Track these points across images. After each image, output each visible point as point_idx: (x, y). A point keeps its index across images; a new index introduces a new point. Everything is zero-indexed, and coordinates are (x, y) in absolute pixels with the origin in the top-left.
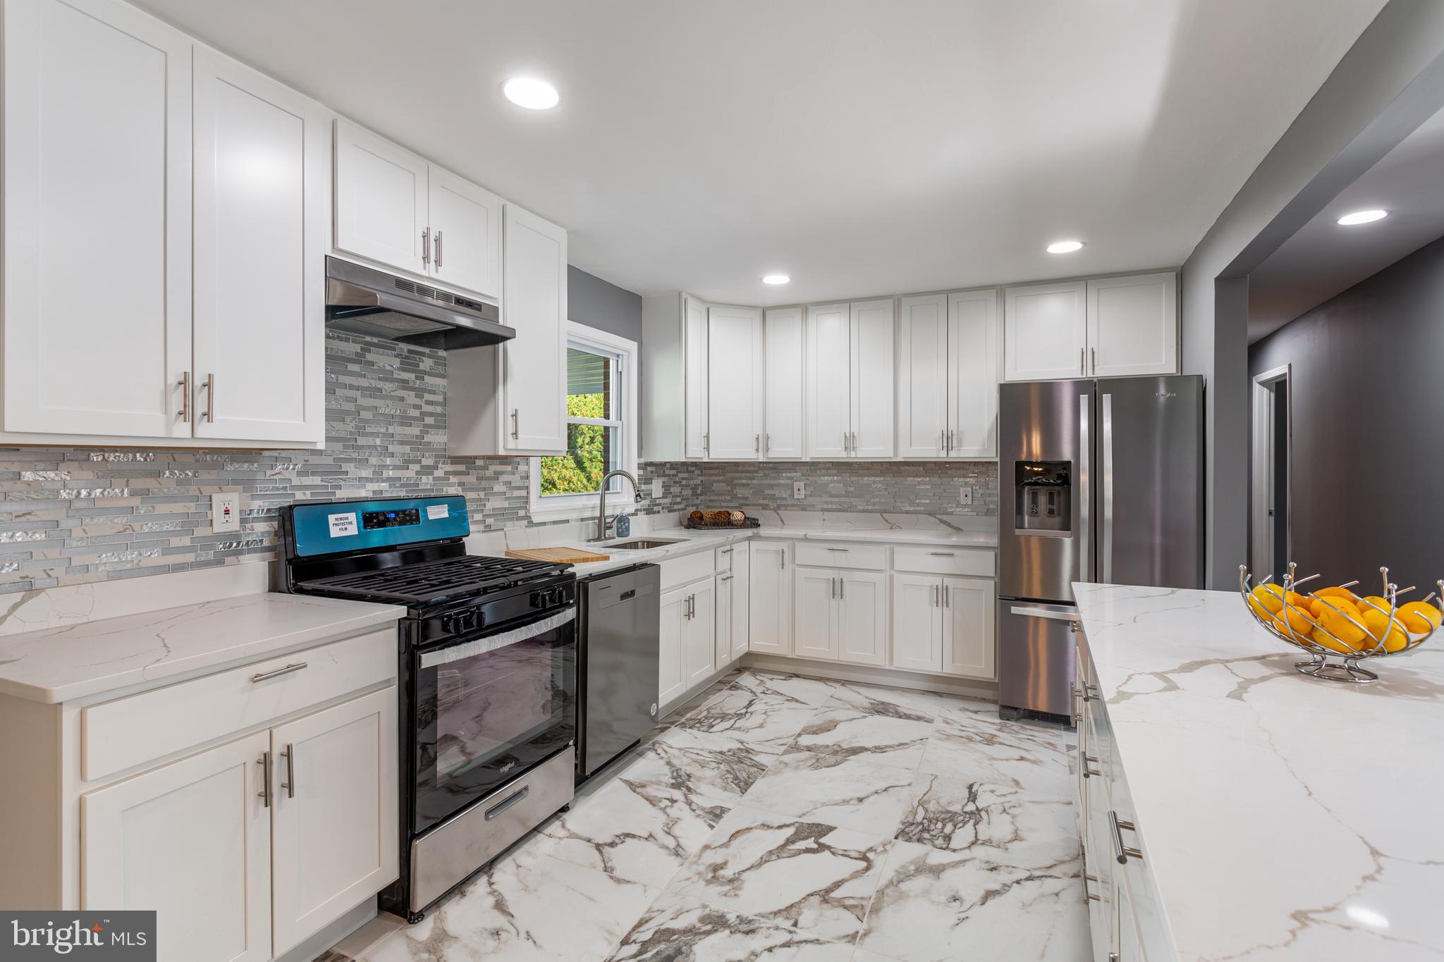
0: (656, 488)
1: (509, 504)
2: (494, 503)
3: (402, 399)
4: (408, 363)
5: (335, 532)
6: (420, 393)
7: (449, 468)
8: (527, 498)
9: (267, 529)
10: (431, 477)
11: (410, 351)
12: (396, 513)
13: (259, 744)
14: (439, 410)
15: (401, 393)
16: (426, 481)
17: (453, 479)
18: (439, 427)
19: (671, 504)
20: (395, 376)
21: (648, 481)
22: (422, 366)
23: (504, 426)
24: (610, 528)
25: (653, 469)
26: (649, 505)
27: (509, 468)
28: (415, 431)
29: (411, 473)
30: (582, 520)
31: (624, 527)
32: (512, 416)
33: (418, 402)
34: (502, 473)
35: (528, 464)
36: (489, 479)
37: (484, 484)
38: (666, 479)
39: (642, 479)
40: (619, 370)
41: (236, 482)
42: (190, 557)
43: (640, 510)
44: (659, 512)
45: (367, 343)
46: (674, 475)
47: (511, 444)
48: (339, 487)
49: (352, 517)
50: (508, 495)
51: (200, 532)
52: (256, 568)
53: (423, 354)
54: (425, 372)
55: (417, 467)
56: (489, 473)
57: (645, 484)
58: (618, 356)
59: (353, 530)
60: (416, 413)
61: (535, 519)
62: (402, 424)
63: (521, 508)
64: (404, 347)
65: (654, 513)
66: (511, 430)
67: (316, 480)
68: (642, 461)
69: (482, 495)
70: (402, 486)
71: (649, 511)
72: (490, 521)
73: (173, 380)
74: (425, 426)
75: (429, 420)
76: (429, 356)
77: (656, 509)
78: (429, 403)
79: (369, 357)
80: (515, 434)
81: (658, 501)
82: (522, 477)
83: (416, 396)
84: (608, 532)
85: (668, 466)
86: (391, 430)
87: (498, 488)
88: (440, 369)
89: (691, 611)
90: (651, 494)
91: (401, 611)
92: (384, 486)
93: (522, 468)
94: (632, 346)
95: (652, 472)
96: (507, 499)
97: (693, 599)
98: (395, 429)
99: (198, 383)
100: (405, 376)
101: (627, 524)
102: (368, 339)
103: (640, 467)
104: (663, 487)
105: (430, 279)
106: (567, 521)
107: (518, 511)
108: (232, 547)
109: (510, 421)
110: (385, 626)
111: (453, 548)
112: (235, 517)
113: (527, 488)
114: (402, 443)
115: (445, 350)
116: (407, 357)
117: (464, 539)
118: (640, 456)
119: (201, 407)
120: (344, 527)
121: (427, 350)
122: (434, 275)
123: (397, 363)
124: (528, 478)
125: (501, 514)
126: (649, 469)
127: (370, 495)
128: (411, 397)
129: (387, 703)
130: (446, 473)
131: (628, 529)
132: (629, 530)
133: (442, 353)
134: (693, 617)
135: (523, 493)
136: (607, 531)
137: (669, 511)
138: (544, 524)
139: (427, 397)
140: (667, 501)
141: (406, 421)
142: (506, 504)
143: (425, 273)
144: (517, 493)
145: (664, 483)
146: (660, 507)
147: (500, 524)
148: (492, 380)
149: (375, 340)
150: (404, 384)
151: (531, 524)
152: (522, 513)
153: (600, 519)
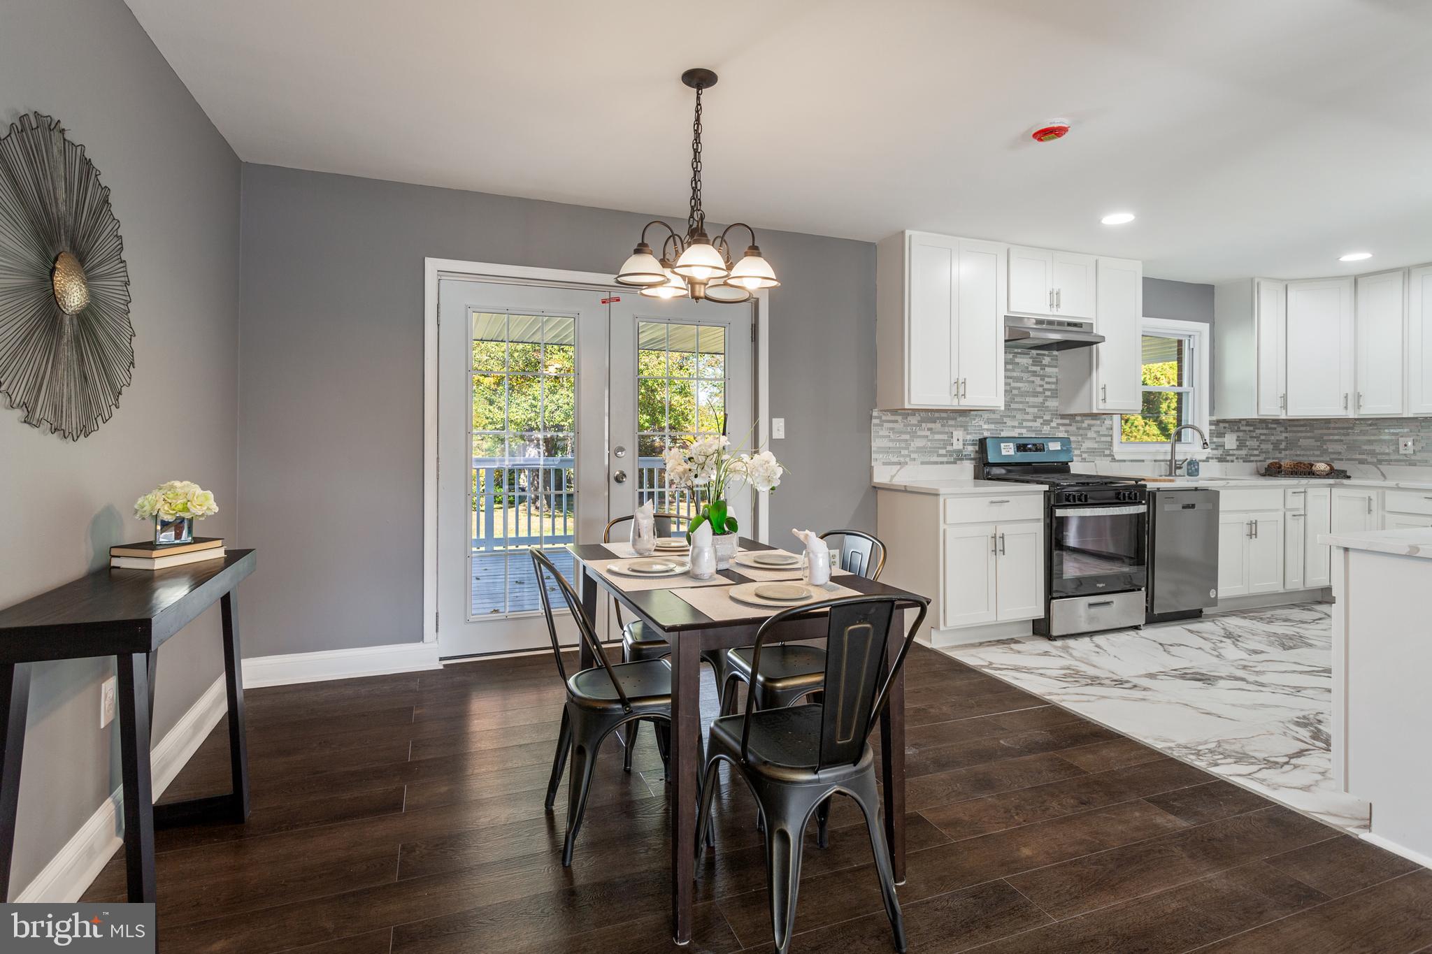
0: (1230, 441)
1: (1098, 446)
2: (1088, 444)
3: (1033, 382)
4: (1036, 362)
5: (1004, 453)
6: (1042, 377)
7: (1060, 421)
8: (1111, 442)
9: (972, 449)
10: (1049, 427)
11: (1037, 354)
12: (1035, 445)
13: (990, 530)
14: (1053, 387)
15: (1032, 379)
16: (1046, 429)
17: (1062, 428)
18: (1053, 397)
19: (1246, 455)
20: (1030, 369)
21: (1221, 435)
22: (1044, 362)
23: (1097, 395)
24: (1180, 468)
25: (1227, 425)
26: (1221, 455)
27: (1098, 422)
28: (1040, 399)
29: (1038, 424)
30: (1155, 461)
31: (1193, 469)
32: (1102, 389)
33: (1042, 383)
34: (1093, 425)
35: (1111, 420)
36: (1085, 429)
37: (1081, 432)
38: (1241, 434)
39: (1214, 433)
40: (1191, 347)
41: (961, 426)
42: (945, 459)
43: (1212, 458)
44: (1232, 461)
45: (1015, 353)
46: (1250, 431)
47: (1102, 406)
48: (1002, 430)
49: (1011, 445)
50: (1097, 440)
51: (949, 448)
52: (968, 467)
53: (1044, 355)
54: (1046, 366)
55: (1041, 421)
56: (1085, 425)
57: (1217, 437)
58: (1190, 336)
59: (1012, 452)
60: (1040, 389)
61: (1117, 457)
62: (1034, 396)
63: (1107, 449)
64: (1034, 352)
65: (1228, 461)
66: (1101, 397)
67: (992, 426)
68: (1214, 418)
69: (1080, 438)
70: (1034, 431)
71: (1221, 460)
72: (1085, 455)
73: (953, 382)
74: (1045, 397)
75: (1048, 393)
76: (1048, 356)
77: (1228, 458)
78: (1047, 383)
79: (1017, 360)
80: (1104, 400)
81: (1231, 452)
82: (1107, 429)
83: (1041, 380)
84: (1178, 472)
85: (1244, 423)
86: (1027, 399)
87: (1091, 434)
88: (1054, 363)
89: (1254, 532)
90: (1224, 446)
91: (1046, 487)
92: (1024, 431)
93: (1108, 422)
94: (1204, 328)
95: (1225, 428)
96: (1097, 442)
97: (1256, 523)
98: (1031, 400)
99: (960, 382)
100: (1034, 368)
101: (1196, 467)
102: (1016, 350)
103: (1211, 423)
104: (1237, 440)
105: (1053, 316)
106: (1143, 461)
107: (1105, 450)
108: (959, 457)
109: (1101, 392)
110: (1037, 492)
111: (1063, 468)
112: (961, 442)
113: (1111, 436)
114: (1034, 407)
115: (1057, 351)
116: (1036, 358)
117: (1069, 464)
118: (1212, 413)
119: (961, 392)
120: (1008, 450)
121: (1046, 352)
122: (1056, 313)
123: (1030, 361)
124: (1112, 429)
125: (1092, 452)
126: (1222, 425)
127: (1017, 435)
128: (1038, 380)
129: (1039, 529)
130: (1058, 424)
131: (1197, 470)
132: (1198, 472)
133: (1055, 353)
134: (1256, 537)
135: (1109, 439)
136: (1177, 470)
137: (1244, 462)
138: (1124, 461)
139: (1047, 379)
140: (1243, 452)
141: (1035, 394)
142: (1096, 446)
143: (1051, 313)
144: (1103, 439)
145: (1238, 437)
146: (1235, 457)
147: (1092, 458)
148: (1089, 368)
149: (1019, 351)
150: (1034, 373)
151: (1114, 460)
152: (1107, 452)
153: (1171, 461)
